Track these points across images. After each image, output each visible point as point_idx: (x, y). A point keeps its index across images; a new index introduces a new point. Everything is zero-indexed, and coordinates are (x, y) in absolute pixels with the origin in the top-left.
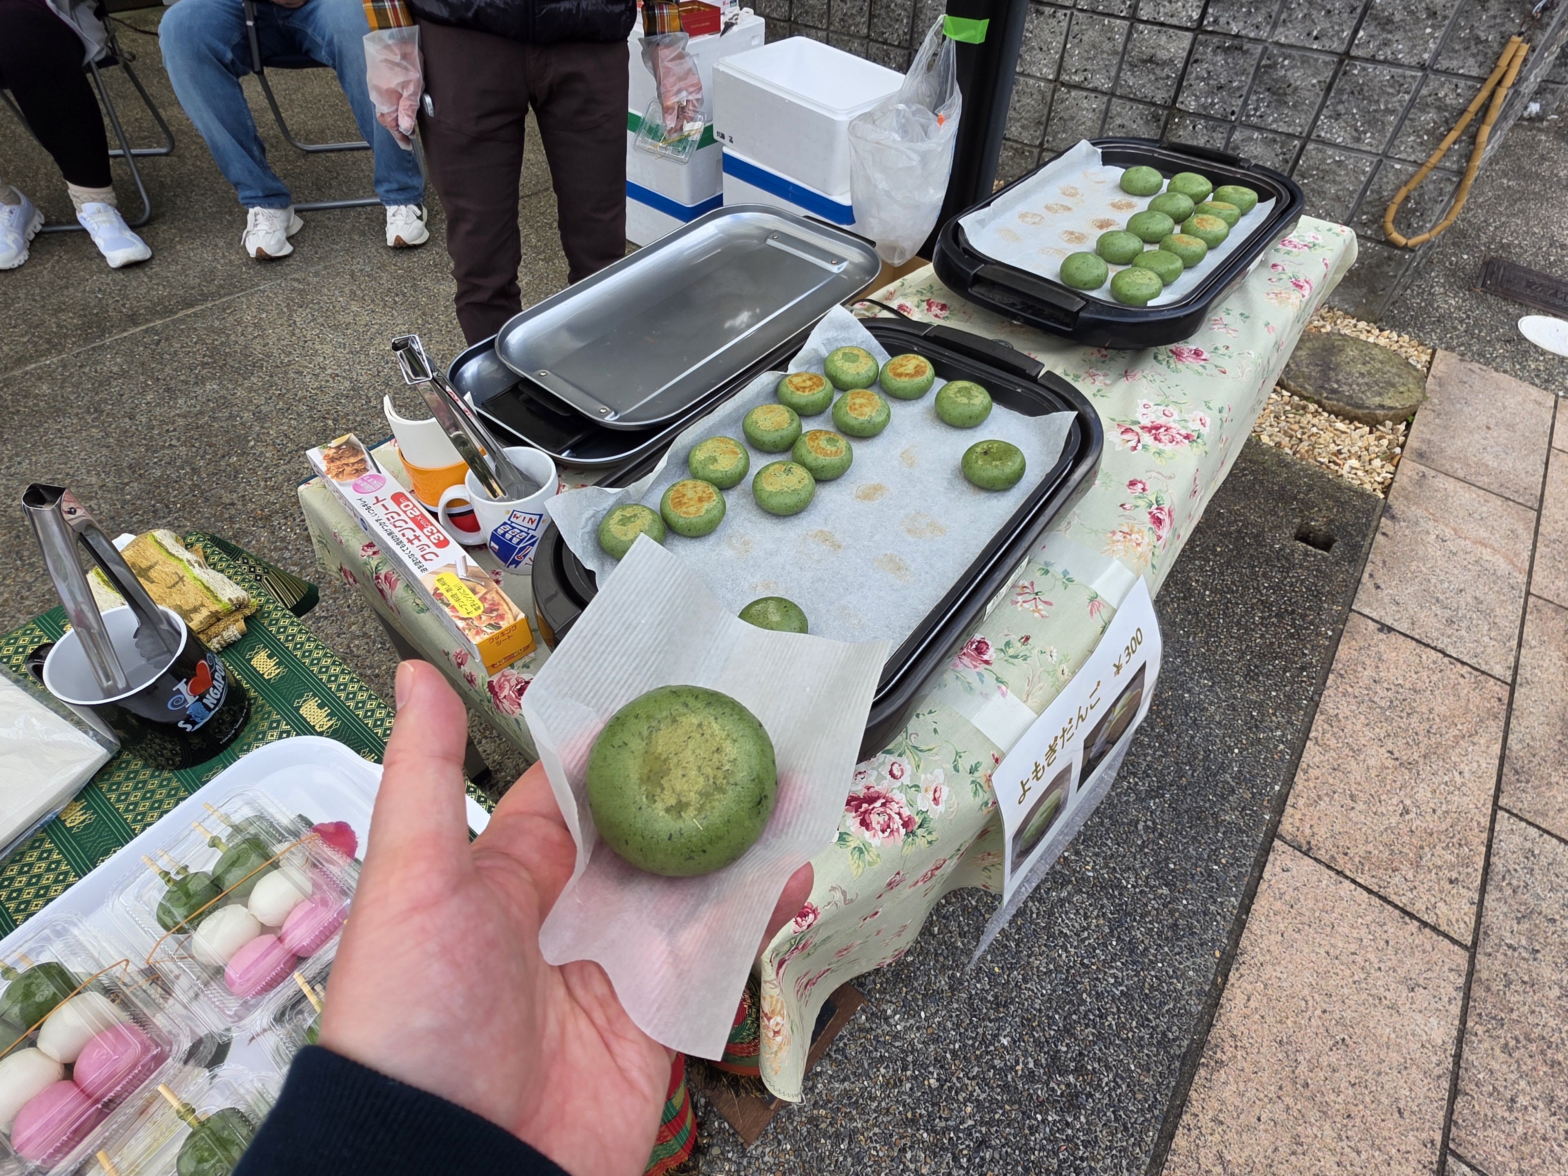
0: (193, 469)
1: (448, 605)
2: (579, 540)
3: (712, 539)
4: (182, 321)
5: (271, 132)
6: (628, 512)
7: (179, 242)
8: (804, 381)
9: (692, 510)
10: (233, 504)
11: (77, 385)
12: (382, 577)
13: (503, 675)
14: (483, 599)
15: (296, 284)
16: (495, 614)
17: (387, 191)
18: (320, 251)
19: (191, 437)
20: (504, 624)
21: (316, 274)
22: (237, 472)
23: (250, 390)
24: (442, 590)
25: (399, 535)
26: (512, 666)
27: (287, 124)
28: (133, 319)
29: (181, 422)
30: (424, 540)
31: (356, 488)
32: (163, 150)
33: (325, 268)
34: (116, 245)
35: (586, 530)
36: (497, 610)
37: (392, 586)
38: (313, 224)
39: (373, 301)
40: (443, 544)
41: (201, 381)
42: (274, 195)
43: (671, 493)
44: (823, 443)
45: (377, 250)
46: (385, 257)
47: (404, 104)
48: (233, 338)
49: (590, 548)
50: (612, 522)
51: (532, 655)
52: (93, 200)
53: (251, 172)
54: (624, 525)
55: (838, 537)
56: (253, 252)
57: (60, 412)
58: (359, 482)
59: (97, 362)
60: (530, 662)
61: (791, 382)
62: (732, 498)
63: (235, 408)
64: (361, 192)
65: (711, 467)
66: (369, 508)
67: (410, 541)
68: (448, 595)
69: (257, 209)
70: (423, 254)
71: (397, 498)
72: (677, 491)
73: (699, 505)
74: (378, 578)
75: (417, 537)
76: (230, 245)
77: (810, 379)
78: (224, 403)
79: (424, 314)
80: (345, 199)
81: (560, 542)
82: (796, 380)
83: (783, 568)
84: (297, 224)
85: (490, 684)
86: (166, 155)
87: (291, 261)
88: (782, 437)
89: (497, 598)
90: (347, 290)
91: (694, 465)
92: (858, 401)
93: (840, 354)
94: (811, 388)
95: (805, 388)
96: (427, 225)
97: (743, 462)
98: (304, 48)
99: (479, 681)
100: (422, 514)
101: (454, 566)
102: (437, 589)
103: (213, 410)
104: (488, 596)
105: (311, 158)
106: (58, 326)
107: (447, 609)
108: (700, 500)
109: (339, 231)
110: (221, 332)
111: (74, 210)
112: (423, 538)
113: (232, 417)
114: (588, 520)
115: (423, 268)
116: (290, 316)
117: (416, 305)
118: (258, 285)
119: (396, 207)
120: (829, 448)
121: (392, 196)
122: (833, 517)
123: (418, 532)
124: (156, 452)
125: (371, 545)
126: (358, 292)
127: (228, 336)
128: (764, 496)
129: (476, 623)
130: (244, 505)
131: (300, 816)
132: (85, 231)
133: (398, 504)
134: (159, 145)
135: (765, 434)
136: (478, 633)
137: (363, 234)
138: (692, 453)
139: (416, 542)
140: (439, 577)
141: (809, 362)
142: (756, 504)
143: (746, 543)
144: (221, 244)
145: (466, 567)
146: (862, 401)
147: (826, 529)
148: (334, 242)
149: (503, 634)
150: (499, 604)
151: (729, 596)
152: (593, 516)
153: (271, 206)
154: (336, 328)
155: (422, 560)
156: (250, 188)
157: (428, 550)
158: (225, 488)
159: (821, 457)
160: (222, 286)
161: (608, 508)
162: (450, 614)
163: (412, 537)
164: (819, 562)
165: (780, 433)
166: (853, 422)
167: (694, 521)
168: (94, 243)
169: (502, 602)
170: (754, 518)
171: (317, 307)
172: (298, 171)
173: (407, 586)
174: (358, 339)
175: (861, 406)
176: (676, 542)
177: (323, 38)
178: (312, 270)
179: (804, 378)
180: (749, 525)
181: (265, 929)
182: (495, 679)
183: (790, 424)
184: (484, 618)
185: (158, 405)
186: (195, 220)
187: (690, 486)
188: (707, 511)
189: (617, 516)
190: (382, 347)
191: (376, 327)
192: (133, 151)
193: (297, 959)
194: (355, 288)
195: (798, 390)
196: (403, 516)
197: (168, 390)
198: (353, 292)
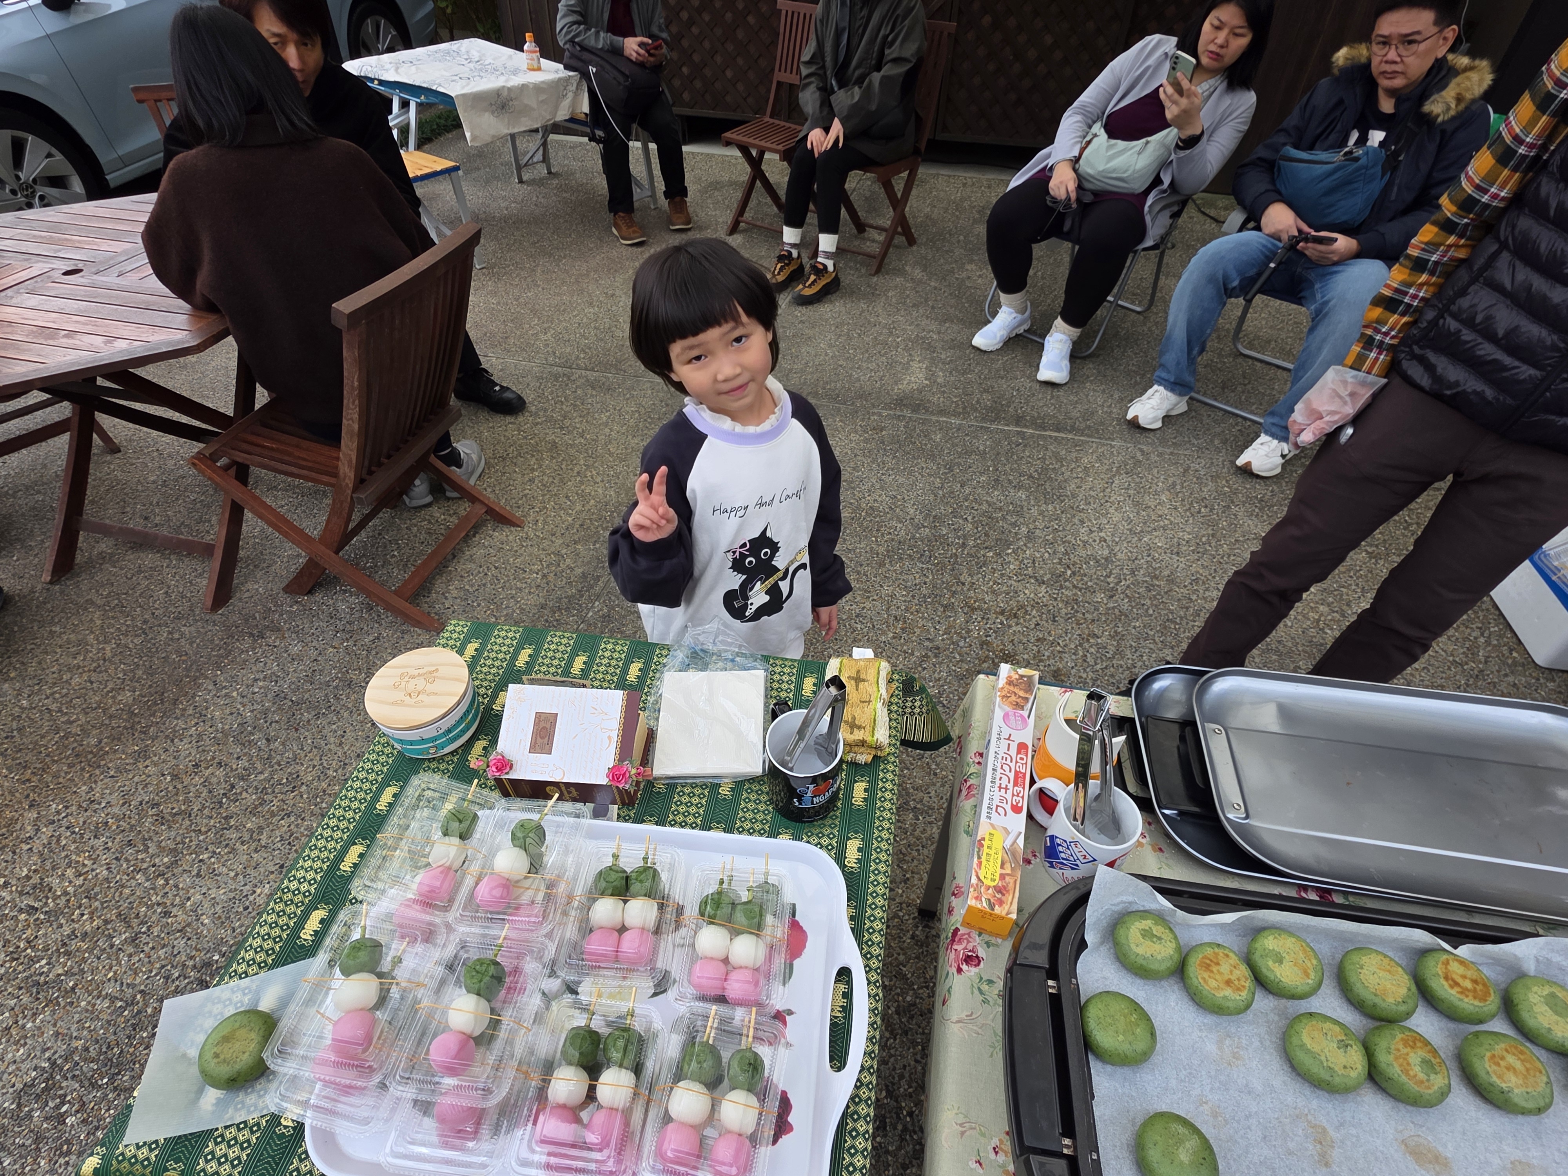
0: (964, 543)
1: (979, 857)
2: (1101, 911)
3: (1210, 1019)
4: (1044, 438)
5: (1227, 326)
6: (1158, 930)
7: (1091, 382)
8: (1464, 977)
9: (1213, 983)
10: (963, 584)
11: (953, 445)
12: (968, 784)
13: (969, 934)
14: (1002, 877)
15: (1139, 454)
16: (999, 896)
17: (1273, 424)
18: (1180, 438)
19: (981, 521)
20: (998, 910)
21: (1160, 455)
22: (984, 565)
23: (1041, 513)
24: (986, 843)
25: (998, 776)
26: (980, 935)
27: (1246, 324)
28: (1018, 420)
29: (985, 507)
30: (1009, 796)
31: (1006, 717)
32: (1139, 309)
33: (1171, 454)
34: (1052, 366)
35: (1113, 908)
36: (1003, 895)
37: (968, 796)
38: (1194, 414)
39: (1183, 500)
40: (1016, 809)
41: (1019, 487)
42: (1181, 385)
43: (1209, 951)
44: (1415, 1058)
45: (1224, 461)
46: (1225, 470)
47: (1320, 424)
48: (1063, 469)
49: (1104, 923)
50: (1137, 924)
51: (1000, 941)
52: (1064, 333)
53: (1178, 363)
54: (1144, 936)
55: (1336, 1154)
56: (1130, 416)
57: (932, 457)
58: (1011, 714)
59: (975, 437)
60: (993, 945)
61: (1447, 963)
62: (1263, 1003)
63: (1022, 520)
64: (1254, 407)
65: (1270, 963)
66: (999, 739)
67: (1000, 788)
68: (985, 850)
69: (1161, 388)
70: (1259, 486)
71: (1022, 747)
72: (1216, 954)
73: (1222, 985)
74: (966, 781)
75: (1006, 789)
76: (1121, 399)
77: (1475, 982)
78: (1019, 511)
79: (1213, 535)
80: (1236, 408)
81: (1083, 900)
82: (1455, 967)
83: (1247, 1117)
84: (1183, 407)
85: (957, 930)
86: (1139, 313)
87: (1151, 435)
88: (1375, 1005)
89: (1011, 885)
90: (1171, 480)
91: (1257, 945)
92: (1511, 1059)
93: (1547, 990)
94: (1464, 991)
95: (1457, 984)
96: (1283, 465)
97: (1307, 989)
98: (1301, 295)
99: (953, 919)
100: (1025, 774)
101: (1008, 832)
102: (983, 839)
103: (1008, 512)
104: (1007, 878)
105: (1240, 360)
106: (978, 402)
107: (976, 860)
108: (1228, 983)
109: (1208, 430)
110: (1060, 459)
111: (1048, 331)
112: (1010, 792)
113: (1014, 524)
114: (1122, 902)
115: (1248, 497)
116: (1114, 476)
117: (1214, 524)
118: (1113, 440)
119: (1270, 439)
120: (1417, 1070)
121: (1274, 429)
122: (1353, 1131)
123: (1010, 786)
124: (955, 517)
125: (981, 755)
126: (1178, 487)
127: (1062, 466)
128: (1295, 1040)
129: (983, 889)
130: (969, 590)
131: (794, 905)
132: (1043, 345)
133: (1019, 752)
134: (1140, 305)
135: (1358, 985)
136: (977, 898)
137: (1226, 442)
138: (1266, 933)
139: (1003, 791)
140: (993, 832)
141: (1497, 961)
142: (1284, 1033)
143: (1236, 1056)
144: (1116, 396)
145: (1015, 841)
146: (1518, 1065)
147: (1332, 1133)
148: (1197, 437)
149: (991, 915)
150: (1008, 891)
151: (1173, 1083)
152: (1130, 903)
153: (1172, 390)
154: (1136, 504)
155: (994, 808)
156: (1169, 372)
157: (1004, 805)
158: (969, 569)
159: (1398, 1069)
160: (1089, 427)
161: (1147, 908)
162: (975, 866)
163: (1003, 786)
164: (1290, 1153)
165: (1377, 1000)
166: (1482, 1074)
167: (1204, 992)
168: (1041, 356)
169: (1011, 892)
170: (1268, 1043)
171: (1138, 480)
172: (1219, 366)
173: (975, 806)
174: (1145, 523)
175: (1509, 1068)
176: (1176, 987)
177: (1323, 297)
178: (1160, 449)
179: (1469, 974)
180: (1256, 1044)
181: (726, 961)
182: (963, 930)
183: (1398, 1004)
184: (990, 891)
185: (982, 487)
186: (1115, 370)
187: (1231, 962)
188: (1225, 997)
189: (1147, 924)
190: (1157, 541)
191: (1167, 522)
192: (1120, 302)
193: (721, 999)
194: (1178, 482)
195: (1446, 978)
196: (1013, 765)
197: (996, 481)
198: (1174, 484)
